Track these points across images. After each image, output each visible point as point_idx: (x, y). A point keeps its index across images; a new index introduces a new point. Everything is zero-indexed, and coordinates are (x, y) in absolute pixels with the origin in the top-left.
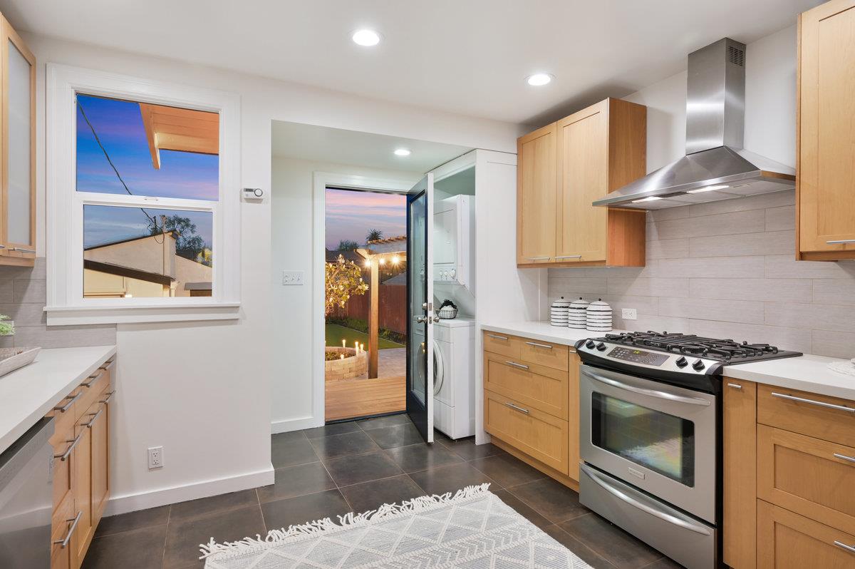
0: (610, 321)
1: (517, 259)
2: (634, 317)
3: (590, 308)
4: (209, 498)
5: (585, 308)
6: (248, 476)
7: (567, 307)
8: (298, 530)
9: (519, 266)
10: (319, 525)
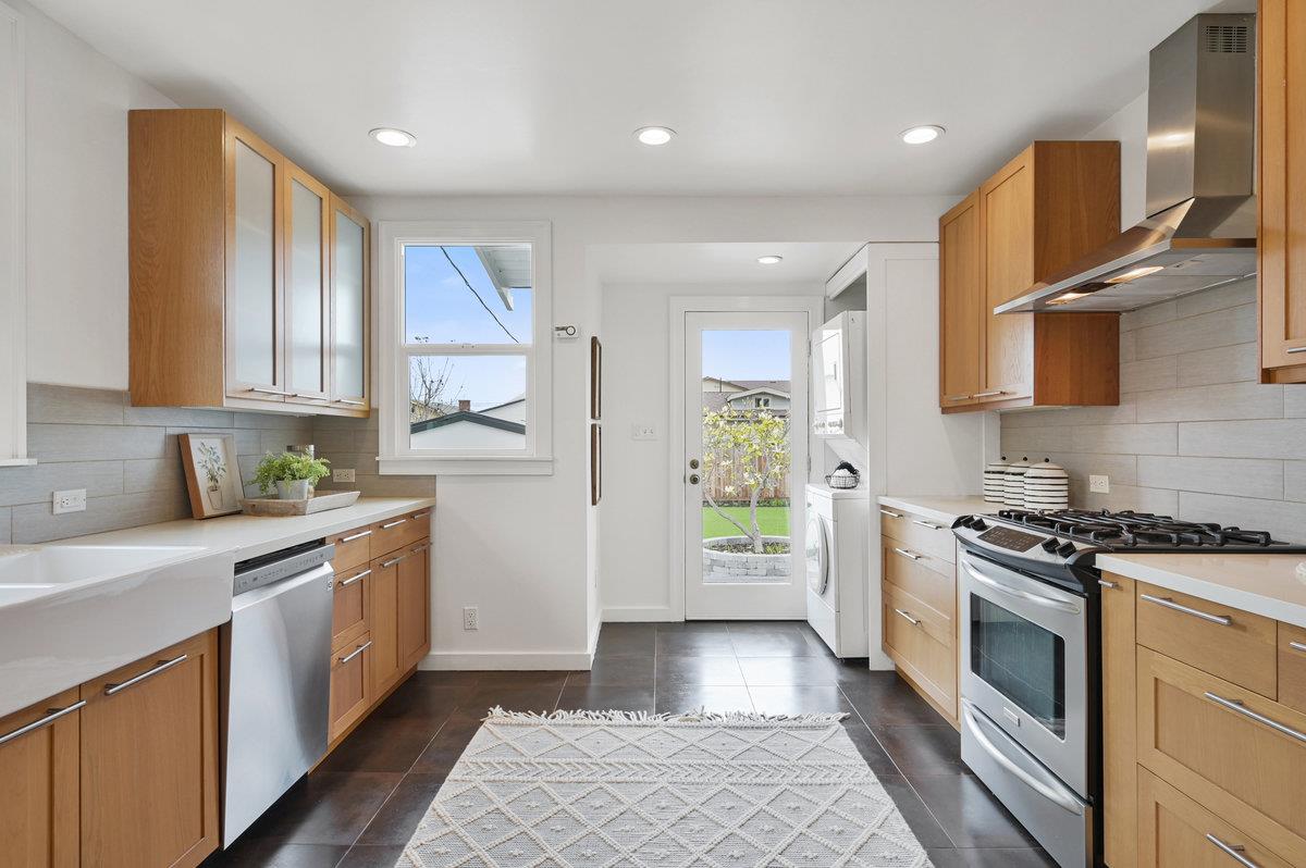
0: (1066, 494)
1: (941, 401)
2: (1106, 489)
3: (1030, 472)
4: (522, 671)
5: (1022, 474)
6: (558, 656)
7: (1002, 473)
8: (587, 715)
9: (945, 410)
10: (609, 714)
